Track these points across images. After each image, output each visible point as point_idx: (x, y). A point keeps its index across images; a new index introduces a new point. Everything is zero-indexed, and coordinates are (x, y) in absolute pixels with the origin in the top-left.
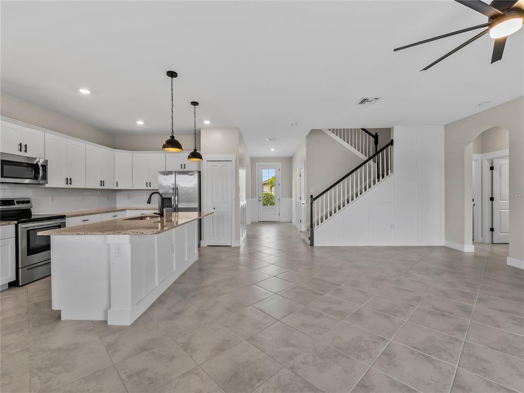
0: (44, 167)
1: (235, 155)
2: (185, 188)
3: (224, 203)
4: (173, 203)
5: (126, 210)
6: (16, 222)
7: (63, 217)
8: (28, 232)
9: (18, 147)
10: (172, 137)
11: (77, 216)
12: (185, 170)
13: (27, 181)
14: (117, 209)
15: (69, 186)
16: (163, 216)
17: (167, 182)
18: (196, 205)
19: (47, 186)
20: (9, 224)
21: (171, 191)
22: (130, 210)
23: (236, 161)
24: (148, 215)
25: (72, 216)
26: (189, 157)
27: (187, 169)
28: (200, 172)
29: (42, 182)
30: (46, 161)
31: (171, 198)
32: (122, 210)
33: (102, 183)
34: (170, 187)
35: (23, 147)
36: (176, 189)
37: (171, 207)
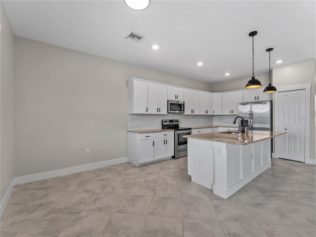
0: (184, 105)
1: (310, 84)
2: (259, 113)
3: (296, 125)
4: (249, 124)
5: (218, 127)
6: (174, 130)
7: (190, 129)
8: (178, 134)
9: (175, 97)
10: (253, 78)
11: (196, 129)
12: (258, 101)
13: (177, 112)
14: (214, 126)
15: (193, 114)
16: (244, 133)
17: (245, 110)
18: (268, 126)
19: (184, 114)
20: (172, 131)
21: (248, 116)
22: (221, 127)
23: (311, 89)
24: (233, 131)
25: (194, 129)
26: (264, 91)
27: (260, 100)
28: (271, 101)
29: (183, 112)
30: (184, 102)
31: (248, 121)
32: (217, 127)
33: (207, 112)
34: (247, 113)
35: (176, 97)
36: (251, 114)
37: (248, 127)
